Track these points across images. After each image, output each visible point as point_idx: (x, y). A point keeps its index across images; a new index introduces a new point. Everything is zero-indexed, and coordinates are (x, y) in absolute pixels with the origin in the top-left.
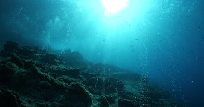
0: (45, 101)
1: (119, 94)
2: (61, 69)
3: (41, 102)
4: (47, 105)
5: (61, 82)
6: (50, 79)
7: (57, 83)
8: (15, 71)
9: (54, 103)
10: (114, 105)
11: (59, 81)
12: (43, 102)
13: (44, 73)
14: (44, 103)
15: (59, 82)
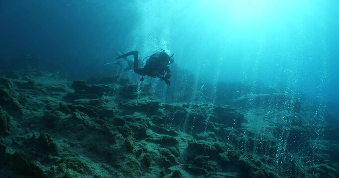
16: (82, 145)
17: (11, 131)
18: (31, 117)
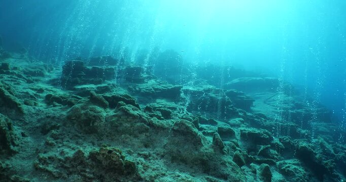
0: (146, 149)
1: (243, 120)
2: (153, 90)
3: (142, 151)
4: (149, 153)
5: (161, 121)
6: (147, 120)
7: (157, 123)
8: (101, 116)
9: (157, 149)
10: (234, 140)
11: (158, 120)
12: (144, 151)
13: (138, 112)
14: (146, 151)
15: (158, 122)
16: (158, 154)
17: (18, 145)
18: (39, 117)
